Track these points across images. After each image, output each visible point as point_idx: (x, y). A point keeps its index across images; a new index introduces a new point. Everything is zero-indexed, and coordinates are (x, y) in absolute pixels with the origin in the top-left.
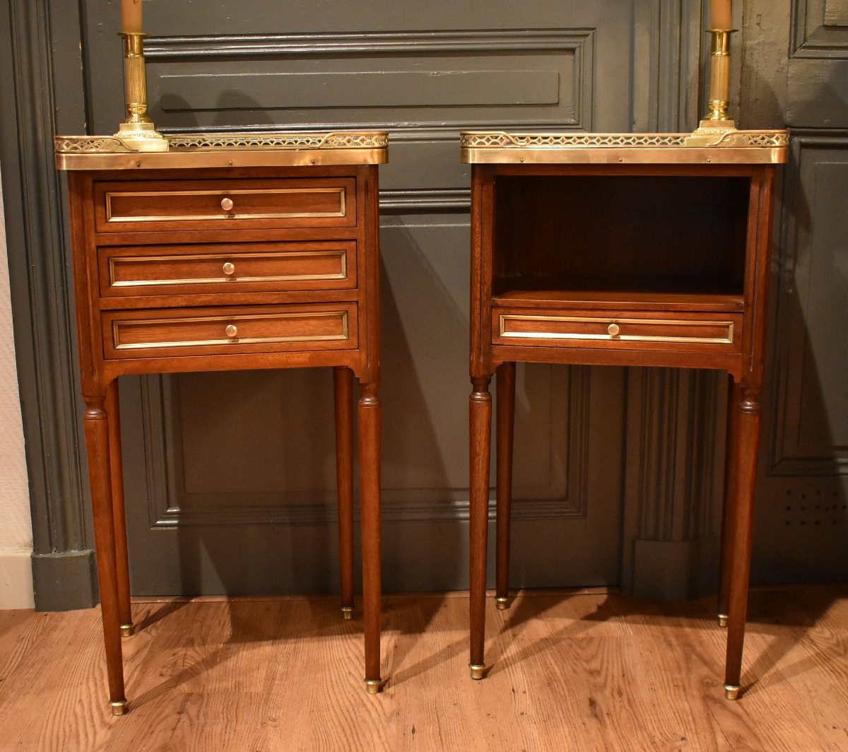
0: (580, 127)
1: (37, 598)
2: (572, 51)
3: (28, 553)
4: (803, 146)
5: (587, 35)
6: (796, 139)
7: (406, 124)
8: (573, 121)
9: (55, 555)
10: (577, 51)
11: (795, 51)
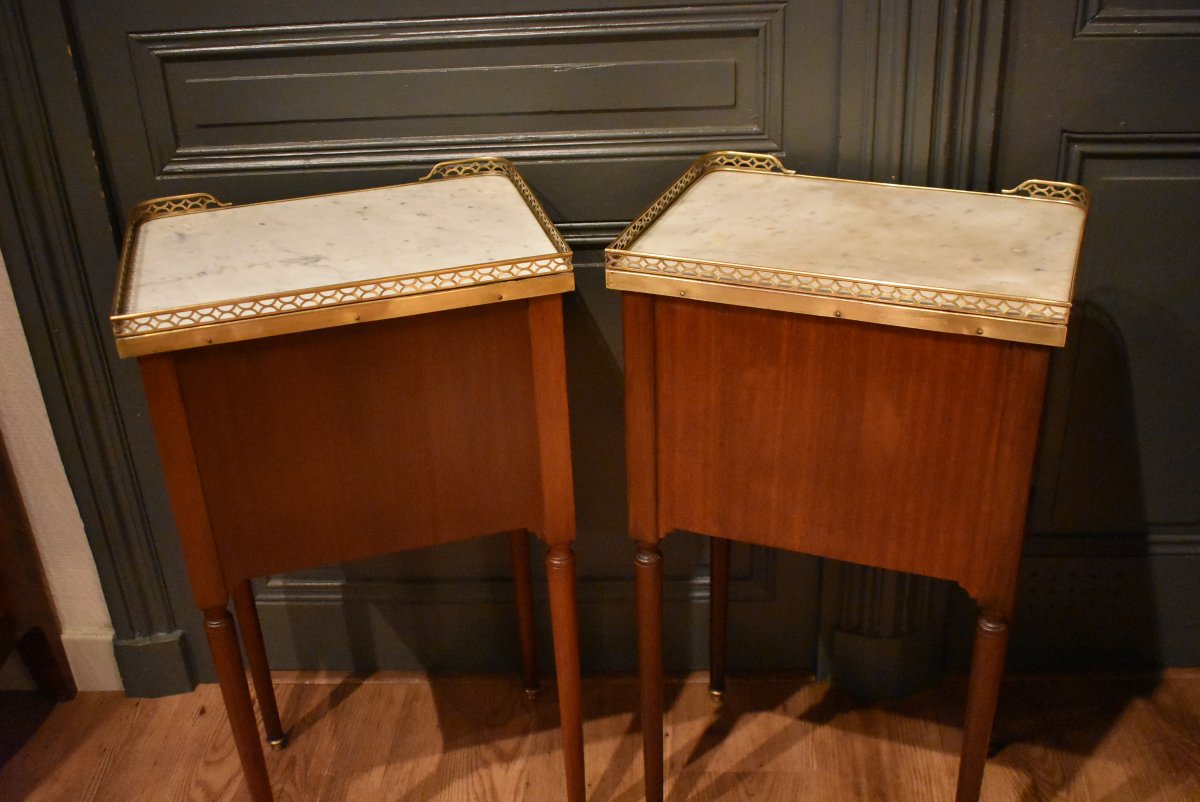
0: (765, 137)
1: (125, 683)
2: (755, 32)
3: (108, 635)
4: (1085, 156)
5: (777, 11)
6: (1077, 148)
7: (521, 137)
8: (755, 129)
9: (141, 641)
10: (761, 33)
11: (1083, 25)
